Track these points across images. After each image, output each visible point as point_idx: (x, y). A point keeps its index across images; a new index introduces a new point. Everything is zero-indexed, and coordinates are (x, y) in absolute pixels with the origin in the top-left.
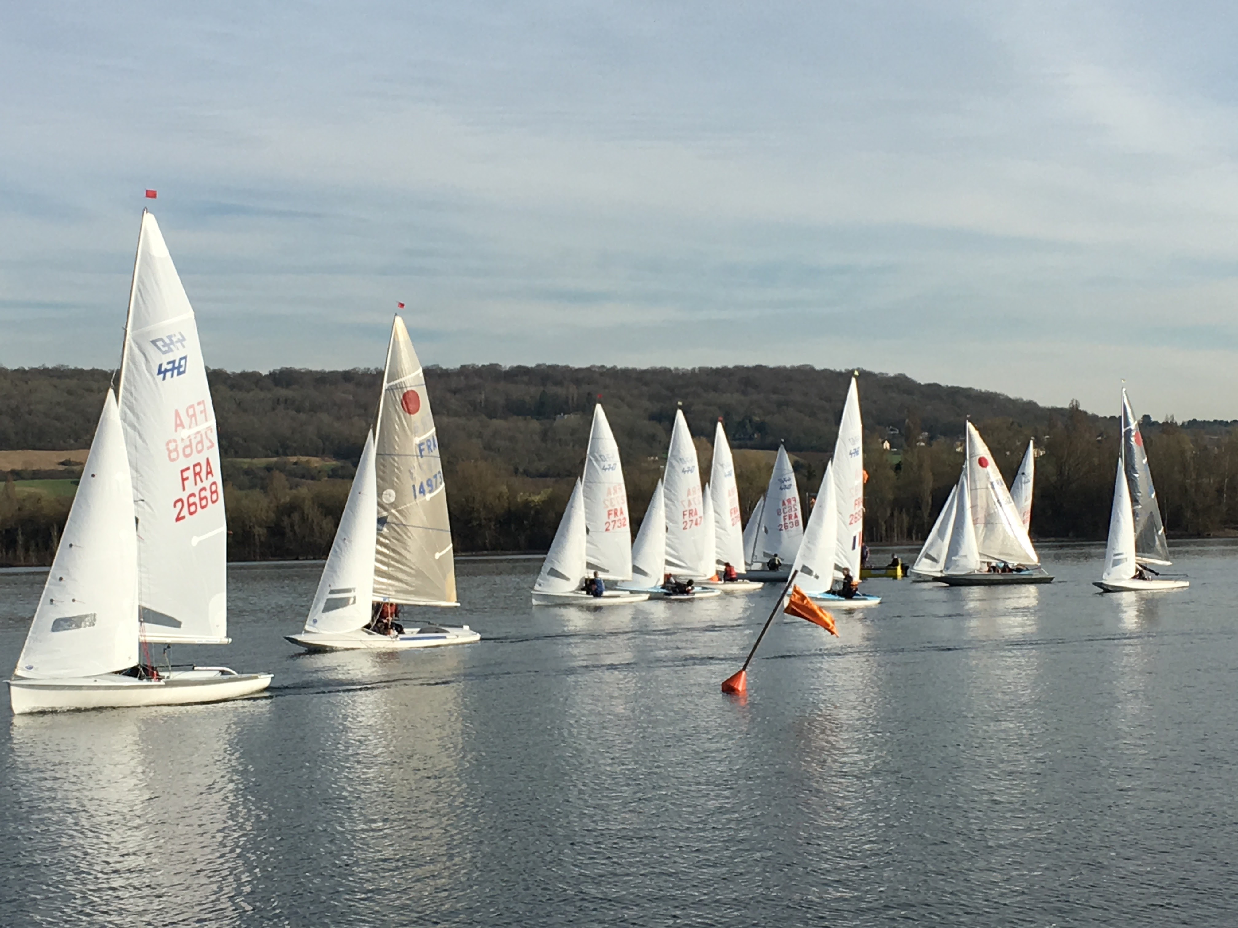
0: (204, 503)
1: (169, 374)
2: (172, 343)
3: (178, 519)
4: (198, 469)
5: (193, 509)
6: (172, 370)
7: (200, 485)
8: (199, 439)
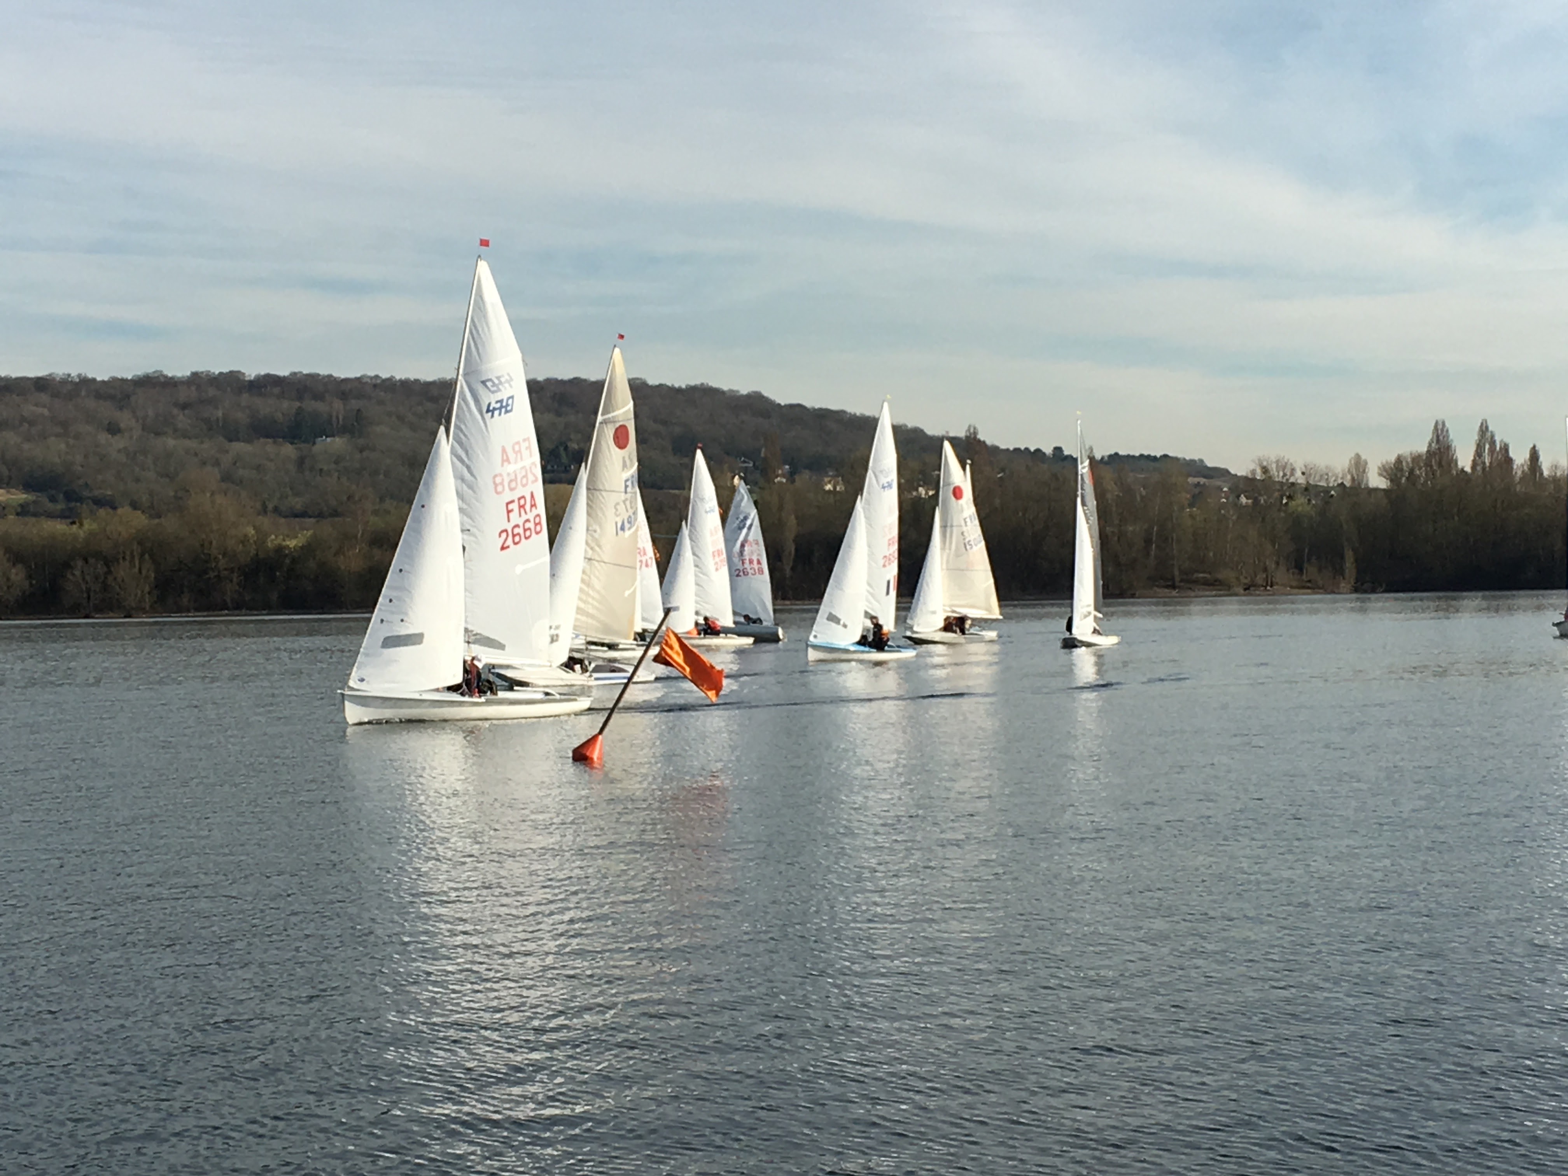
0: (528, 533)
2: (501, 383)
3: (503, 548)
5: (517, 539)
6: (500, 409)
8: (524, 473)
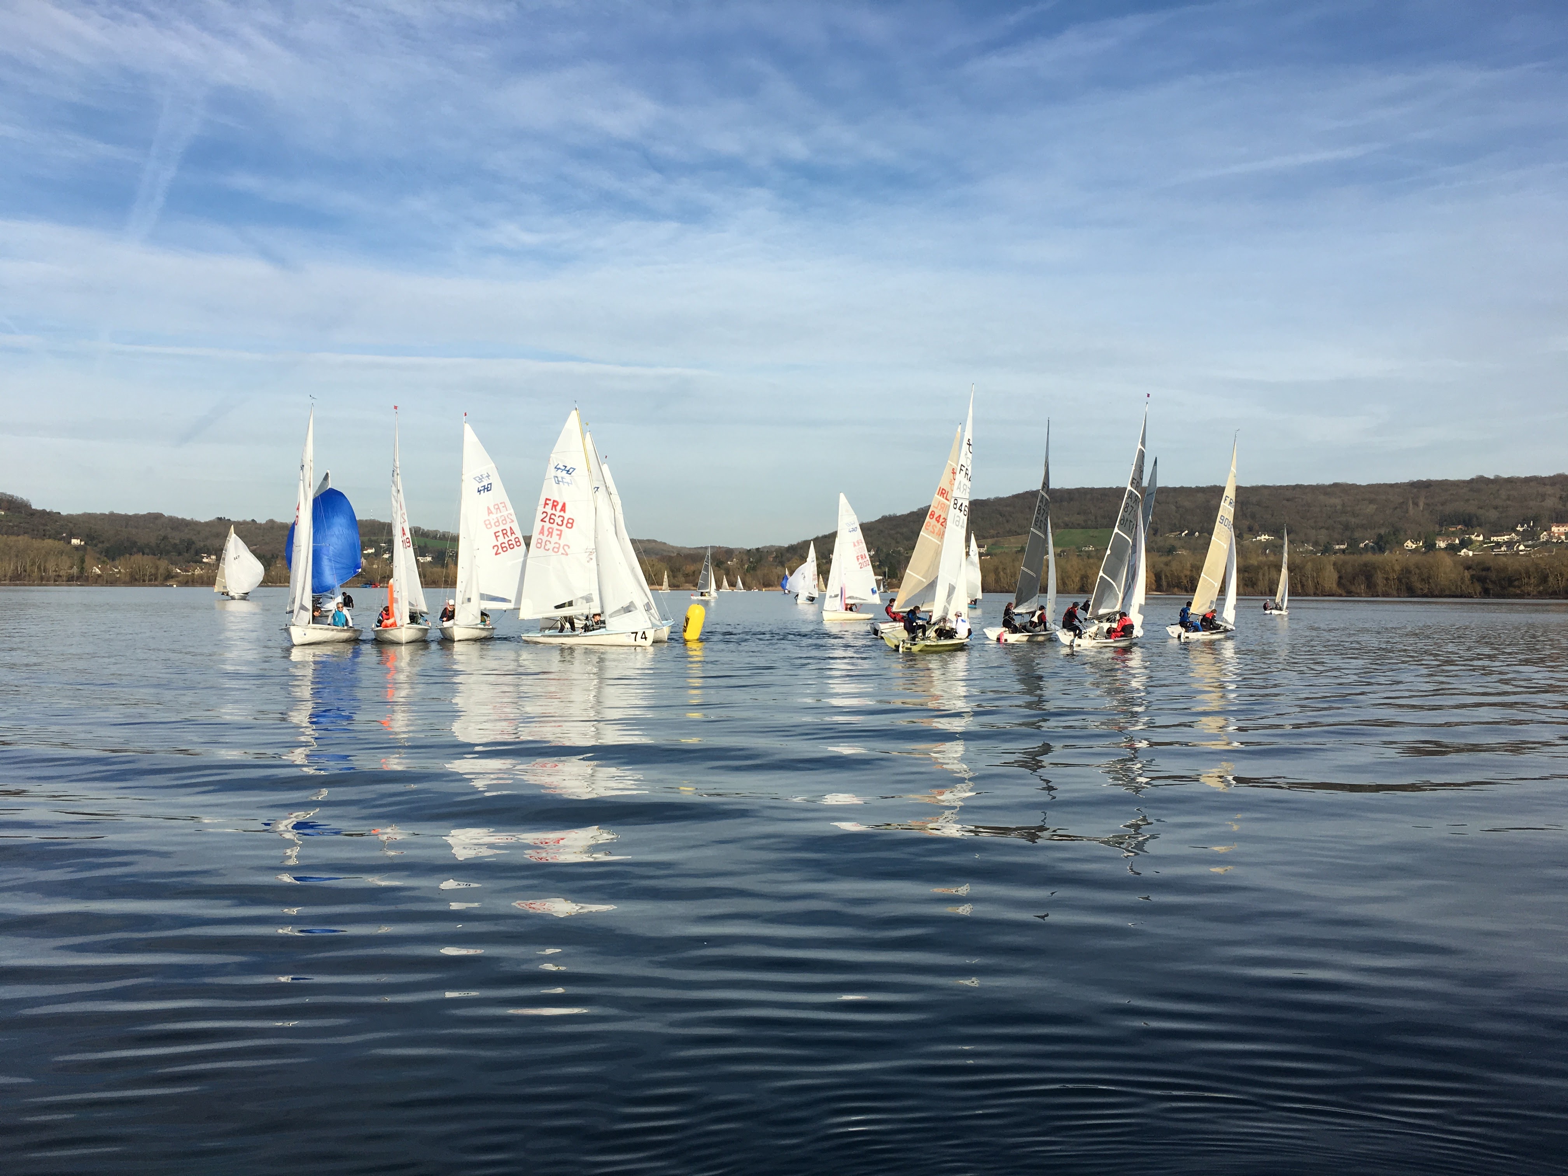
0: (512, 546)
1: (482, 492)
2: (483, 478)
3: (496, 554)
4: (505, 532)
5: (505, 549)
6: (484, 490)
7: (507, 539)
8: (503, 518)
